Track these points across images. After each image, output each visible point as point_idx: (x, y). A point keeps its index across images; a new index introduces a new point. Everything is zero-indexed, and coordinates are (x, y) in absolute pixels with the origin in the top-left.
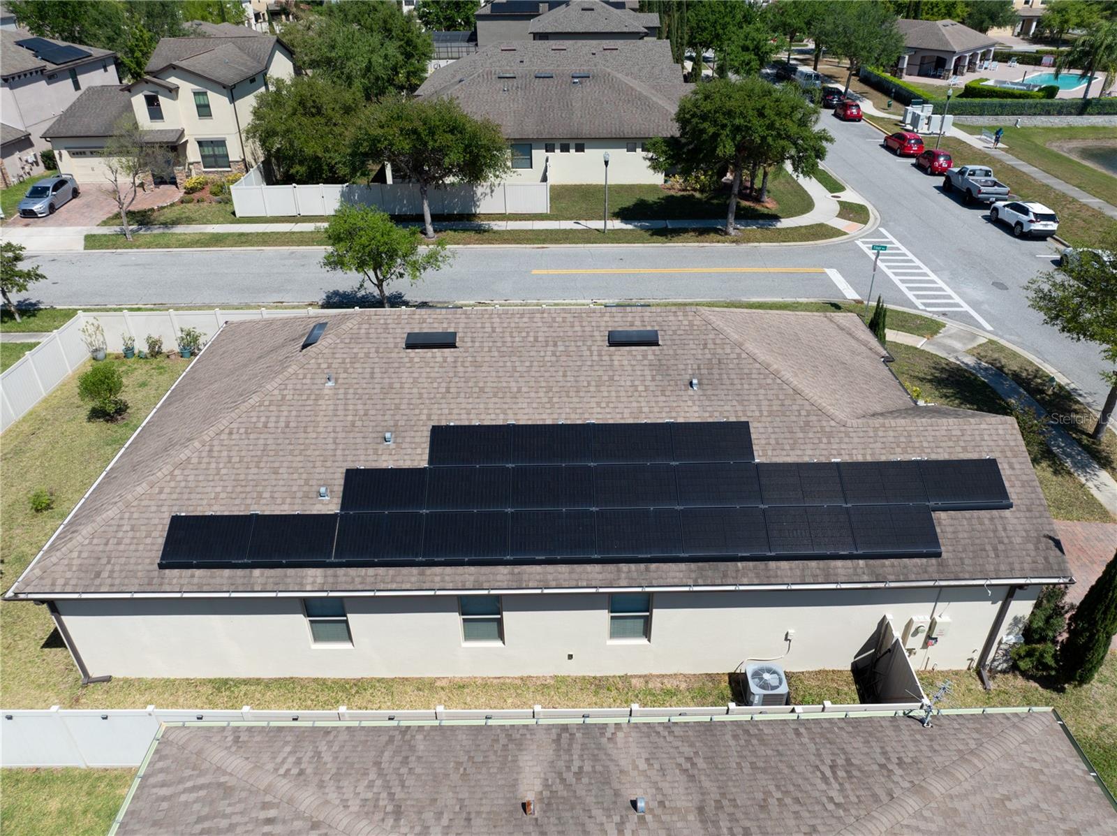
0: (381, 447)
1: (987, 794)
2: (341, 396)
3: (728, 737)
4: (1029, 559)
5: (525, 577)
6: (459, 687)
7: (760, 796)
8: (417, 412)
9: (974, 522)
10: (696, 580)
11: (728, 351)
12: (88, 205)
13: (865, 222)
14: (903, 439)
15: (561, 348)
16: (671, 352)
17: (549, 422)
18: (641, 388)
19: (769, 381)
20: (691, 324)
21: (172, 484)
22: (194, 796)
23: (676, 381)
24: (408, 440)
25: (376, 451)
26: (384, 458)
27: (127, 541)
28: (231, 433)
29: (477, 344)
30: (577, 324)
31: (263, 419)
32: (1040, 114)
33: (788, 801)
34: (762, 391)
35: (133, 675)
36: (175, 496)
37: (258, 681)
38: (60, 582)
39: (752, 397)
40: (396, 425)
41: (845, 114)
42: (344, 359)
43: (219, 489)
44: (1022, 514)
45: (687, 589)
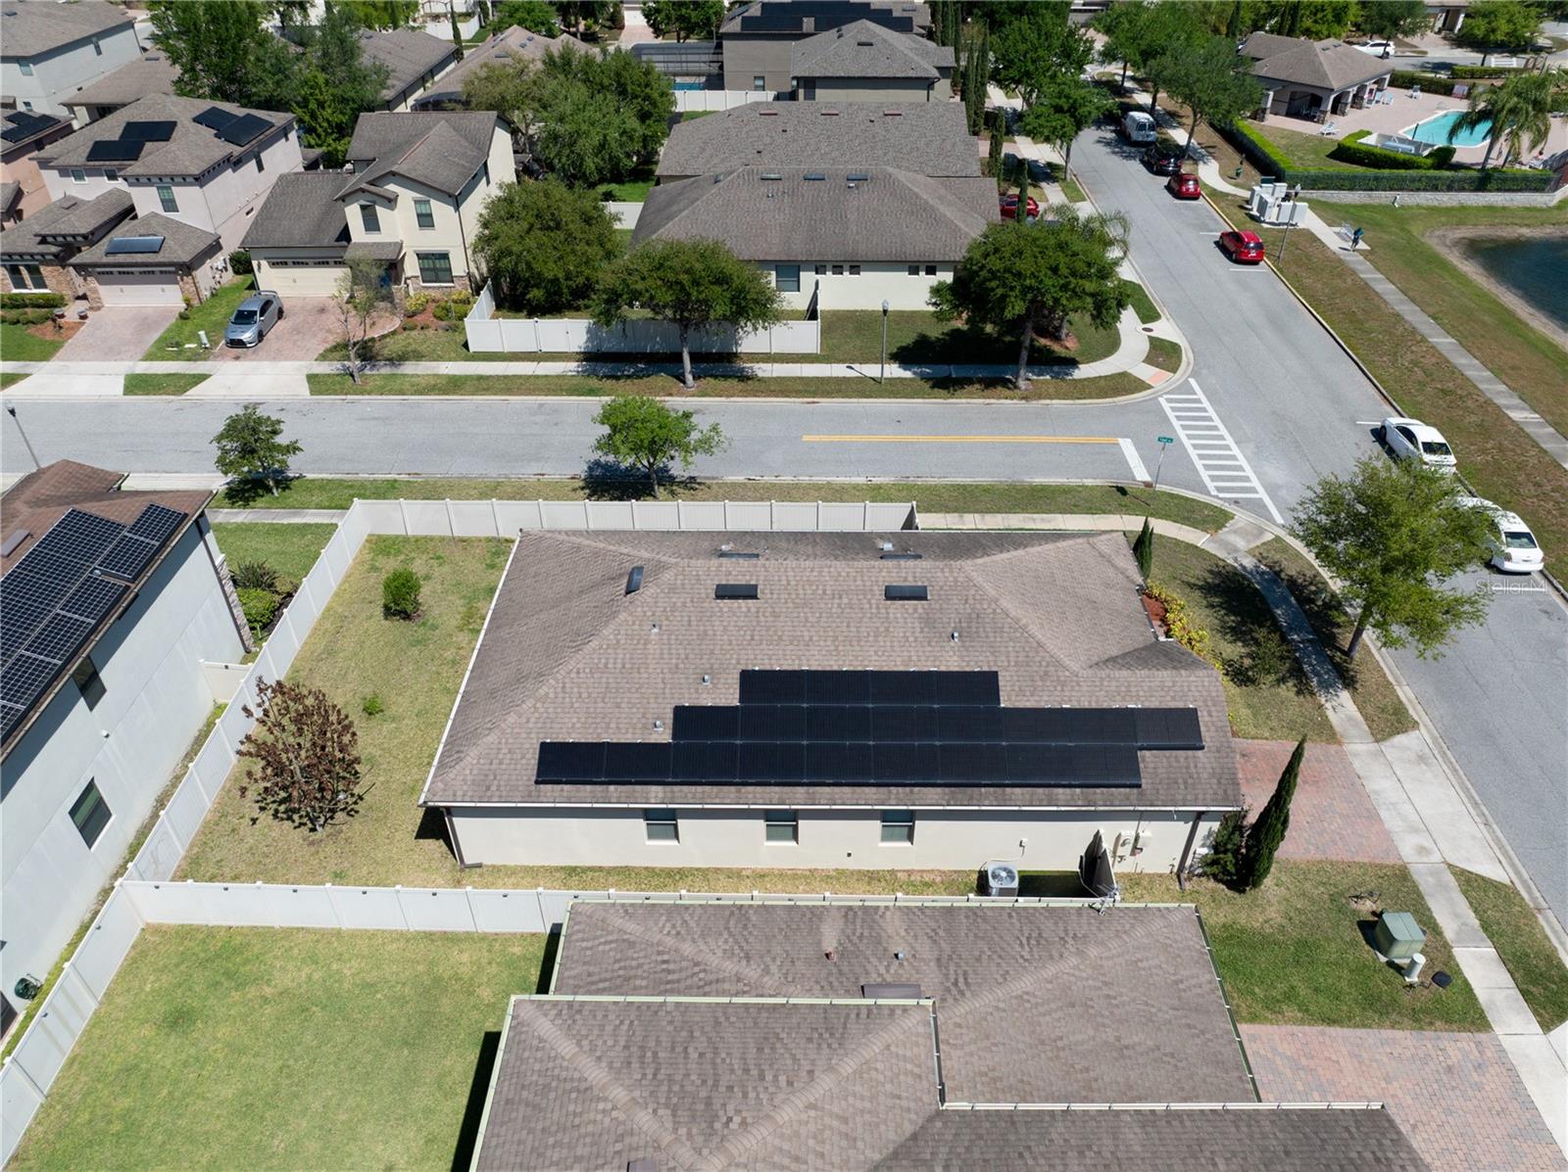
0: (701, 687)
1: (1127, 957)
2: (666, 642)
3: (962, 917)
4: (1211, 791)
5: (818, 796)
6: (760, 876)
7: (977, 953)
8: (728, 656)
9: (1173, 759)
10: (949, 801)
11: (985, 606)
12: (297, 330)
13: (1174, 371)
14: (1123, 689)
15: (845, 601)
16: (938, 606)
17: (835, 668)
18: (911, 639)
19: (1018, 635)
20: (956, 580)
21: (537, 715)
22: (607, 947)
23: (940, 633)
24: (722, 681)
25: (697, 690)
26: (704, 696)
27: (506, 761)
28: (578, 673)
29: (775, 596)
30: (859, 578)
31: (603, 661)
32: (1425, 190)
33: (995, 957)
34: (1012, 644)
35: (498, 862)
36: (540, 725)
37: (600, 869)
38: (459, 793)
39: (1003, 649)
40: (711, 668)
41: (1180, 191)
42: (665, 608)
43: (575, 720)
44: (1212, 755)
45: (941, 808)
